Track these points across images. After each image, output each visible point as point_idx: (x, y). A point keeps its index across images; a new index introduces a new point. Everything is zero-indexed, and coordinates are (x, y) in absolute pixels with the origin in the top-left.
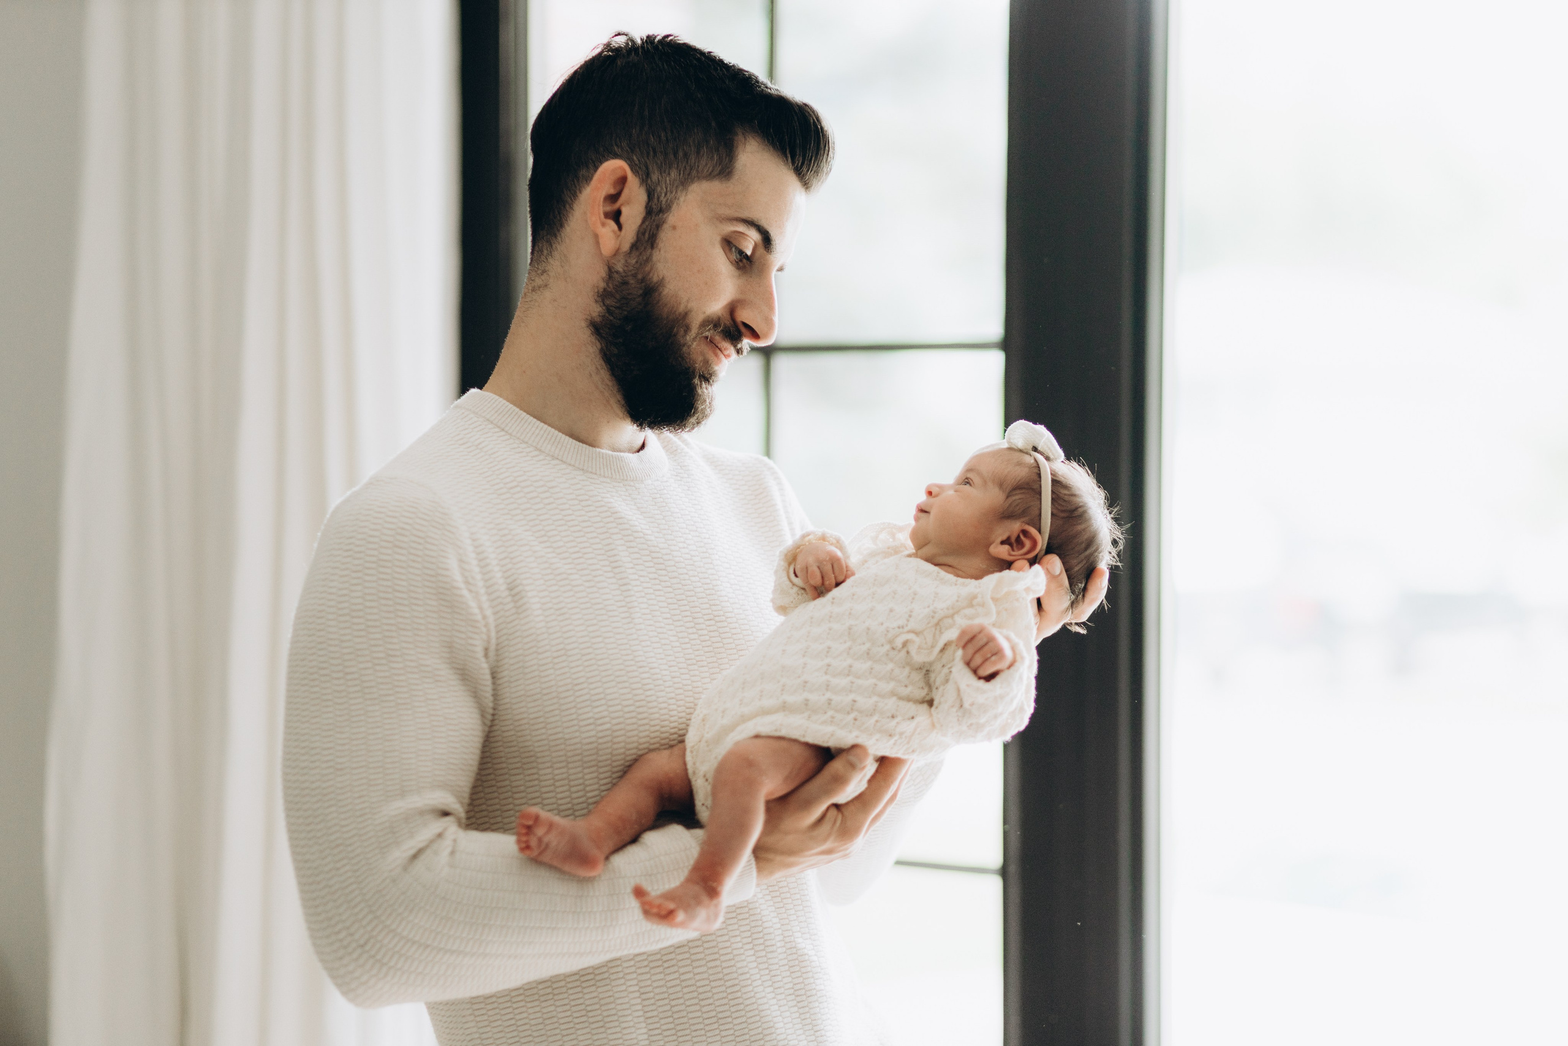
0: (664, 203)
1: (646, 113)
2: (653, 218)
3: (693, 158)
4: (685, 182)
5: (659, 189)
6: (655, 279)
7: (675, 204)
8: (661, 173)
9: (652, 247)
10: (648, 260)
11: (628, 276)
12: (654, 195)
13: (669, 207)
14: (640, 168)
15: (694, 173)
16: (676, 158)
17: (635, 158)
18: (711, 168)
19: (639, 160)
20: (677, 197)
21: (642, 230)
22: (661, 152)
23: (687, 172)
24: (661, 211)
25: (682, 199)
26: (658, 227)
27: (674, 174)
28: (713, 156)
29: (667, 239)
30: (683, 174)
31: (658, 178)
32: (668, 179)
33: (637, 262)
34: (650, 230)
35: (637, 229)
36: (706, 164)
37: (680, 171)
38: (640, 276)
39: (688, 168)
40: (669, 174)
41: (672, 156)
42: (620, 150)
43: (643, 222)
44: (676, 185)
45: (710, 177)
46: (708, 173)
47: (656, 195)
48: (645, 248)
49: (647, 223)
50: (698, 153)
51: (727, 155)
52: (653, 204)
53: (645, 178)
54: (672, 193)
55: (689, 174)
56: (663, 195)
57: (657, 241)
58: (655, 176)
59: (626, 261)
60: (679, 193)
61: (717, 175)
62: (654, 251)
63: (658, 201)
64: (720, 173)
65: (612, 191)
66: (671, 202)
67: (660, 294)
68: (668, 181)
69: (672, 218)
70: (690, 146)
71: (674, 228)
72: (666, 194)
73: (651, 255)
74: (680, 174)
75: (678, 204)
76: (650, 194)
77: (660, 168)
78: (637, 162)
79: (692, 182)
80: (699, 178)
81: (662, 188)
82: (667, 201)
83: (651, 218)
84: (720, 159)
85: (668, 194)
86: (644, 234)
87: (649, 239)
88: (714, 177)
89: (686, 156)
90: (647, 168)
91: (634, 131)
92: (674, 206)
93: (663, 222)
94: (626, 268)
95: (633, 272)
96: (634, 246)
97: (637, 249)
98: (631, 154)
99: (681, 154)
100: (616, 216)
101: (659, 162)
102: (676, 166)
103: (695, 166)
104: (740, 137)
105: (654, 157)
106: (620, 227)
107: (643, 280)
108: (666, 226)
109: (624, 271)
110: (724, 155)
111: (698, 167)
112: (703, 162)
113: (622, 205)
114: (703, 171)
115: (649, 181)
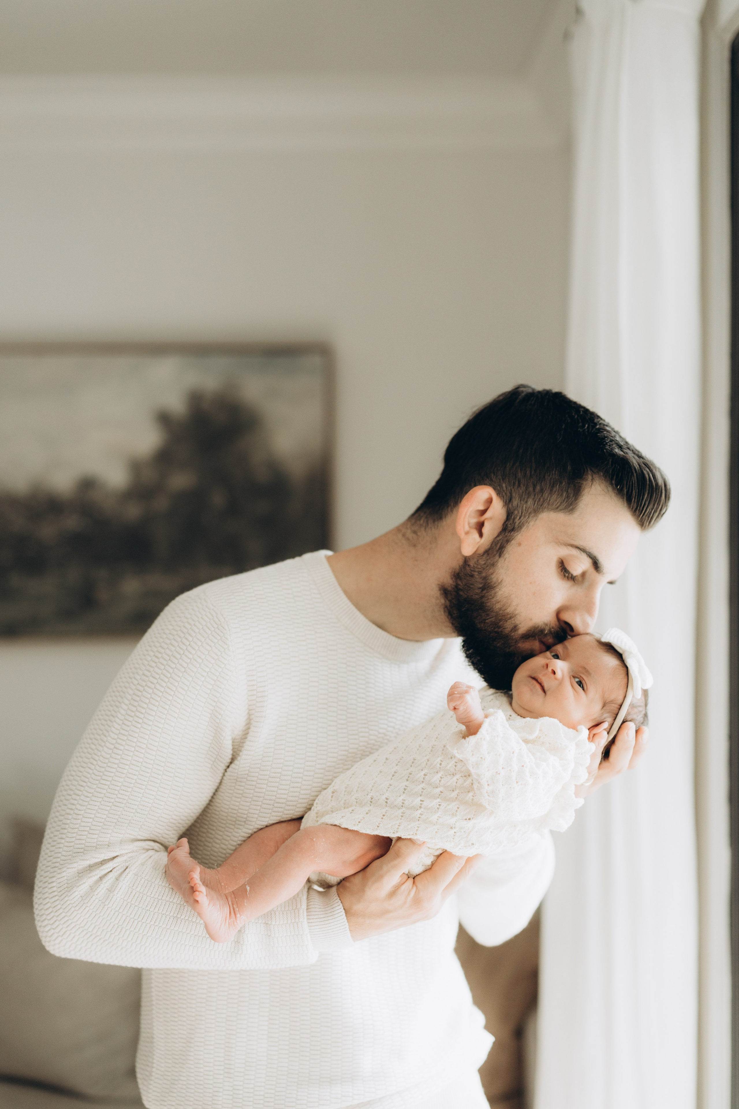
0: (517, 524)
1: (521, 451)
2: (506, 534)
3: (546, 494)
4: (536, 511)
5: (516, 512)
6: (494, 580)
7: (525, 527)
8: (520, 501)
9: (500, 556)
10: (493, 565)
11: (475, 571)
12: (511, 517)
13: (520, 527)
14: (506, 494)
15: (545, 505)
16: (534, 492)
17: (504, 485)
18: (559, 504)
19: (506, 488)
20: (529, 521)
21: (495, 541)
22: (524, 485)
23: (540, 503)
24: (513, 530)
25: (531, 523)
26: (508, 541)
27: (530, 502)
28: (562, 495)
29: (512, 551)
30: (537, 503)
31: (518, 504)
32: (525, 505)
33: (485, 564)
34: (502, 543)
35: (493, 540)
36: (556, 500)
37: (535, 501)
38: (484, 575)
39: (542, 500)
40: (527, 502)
41: (531, 489)
42: (495, 477)
43: (498, 536)
44: (529, 512)
45: (557, 509)
46: (556, 506)
47: (513, 517)
48: (494, 556)
49: (501, 537)
50: (551, 490)
51: (573, 496)
52: (509, 523)
53: (508, 502)
54: (525, 517)
55: (541, 506)
56: (518, 518)
57: (505, 552)
58: (515, 502)
59: (478, 560)
60: (530, 518)
61: (563, 509)
62: (500, 559)
63: (513, 521)
64: (565, 508)
65: (481, 508)
66: (523, 525)
67: (495, 593)
68: (524, 508)
69: (520, 537)
70: (546, 484)
71: (520, 544)
72: (520, 518)
73: (497, 561)
74: (534, 505)
75: (528, 527)
76: (509, 515)
77: (521, 498)
78: (505, 489)
79: (543, 511)
80: (548, 509)
81: (518, 512)
82: (519, 523)
83: (505, 533)
84: (568, 497)
85: (522, 518)
86: (496, 545)
87: (499, 549)
88: (561, 510)
89: (542, 491)
90: (511, 493)
91: (508, 464)
92: (524, 529)
93: (513, 539)
94: (475, 566)
95: (480, 570)
96: (487, 552)
97: (488, 554)
98: (502, 482)
99: (538, 488)
100: (480, 527)
101: (521, 491)
102: (533, 497)
103: (547, 499)
104: (589, 482)
105: (518, 487)
106: (481, 535)
107: (485, 578)
108: (513, 542)
109: (474, 566)
110: (572, 495)
111: (550, 500)
112: (554, 497)
113: (486, 519)
114: (553, 504)
115: (510, 506)
